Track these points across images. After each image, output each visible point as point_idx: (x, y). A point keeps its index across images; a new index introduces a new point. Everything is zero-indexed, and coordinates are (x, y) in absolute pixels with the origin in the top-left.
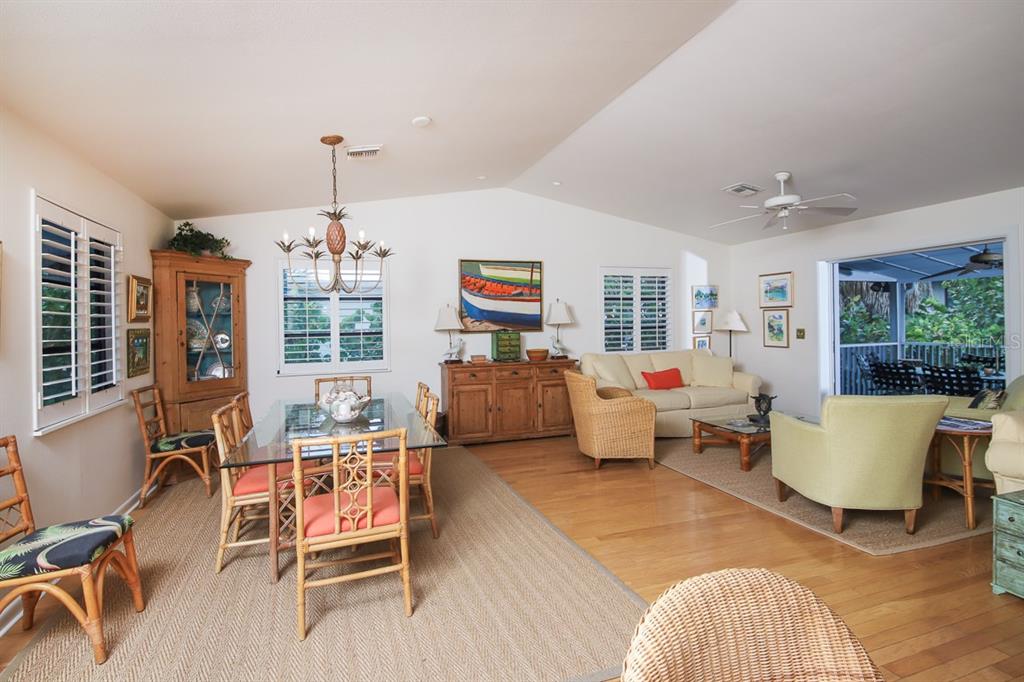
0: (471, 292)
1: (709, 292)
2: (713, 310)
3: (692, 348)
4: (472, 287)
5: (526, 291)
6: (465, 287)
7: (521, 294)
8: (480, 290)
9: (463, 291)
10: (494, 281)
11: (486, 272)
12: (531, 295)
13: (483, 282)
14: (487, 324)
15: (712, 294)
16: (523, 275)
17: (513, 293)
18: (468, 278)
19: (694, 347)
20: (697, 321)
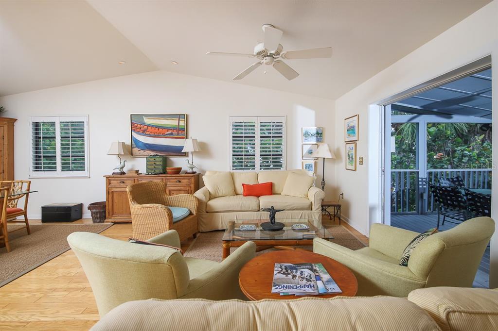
0: (138, 133)
1: (315, 132)
2: (318, 144)
3: (301, 168)
4: (138, 130)
5: (175, 132)
6: (134, 130)
7: (172, 134)
8: (144, 132)
9: (133, 132)
10: (152, 126)
11: (147, 121)
12: (178, 134)
13: (146, 127)
14: (149, 152)
15: (318, 133)
16: (173, 123)
17: (166, 133)
18: (136, 125)
19: (303, 168)
20: (305, 151)
